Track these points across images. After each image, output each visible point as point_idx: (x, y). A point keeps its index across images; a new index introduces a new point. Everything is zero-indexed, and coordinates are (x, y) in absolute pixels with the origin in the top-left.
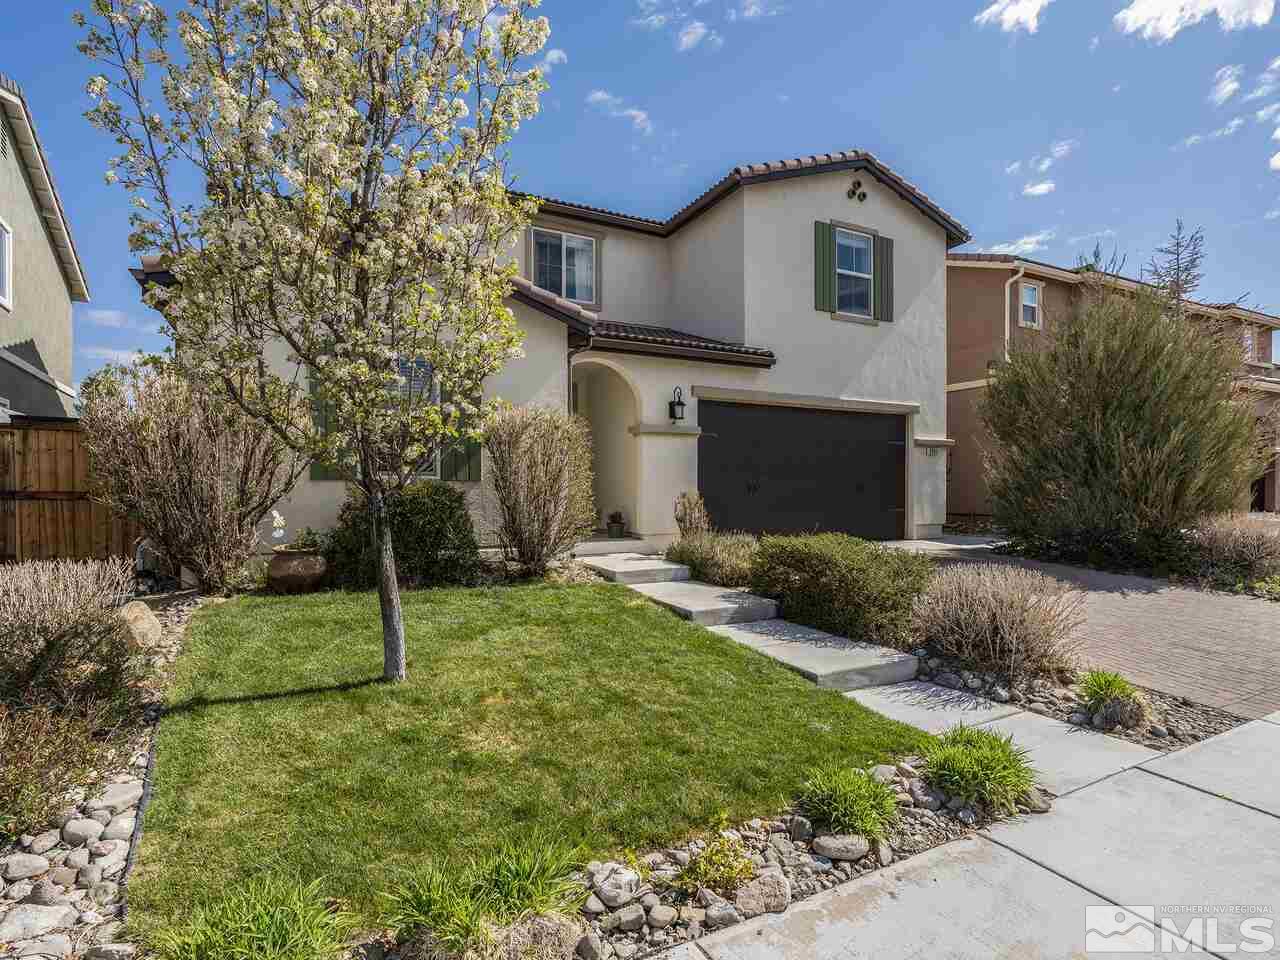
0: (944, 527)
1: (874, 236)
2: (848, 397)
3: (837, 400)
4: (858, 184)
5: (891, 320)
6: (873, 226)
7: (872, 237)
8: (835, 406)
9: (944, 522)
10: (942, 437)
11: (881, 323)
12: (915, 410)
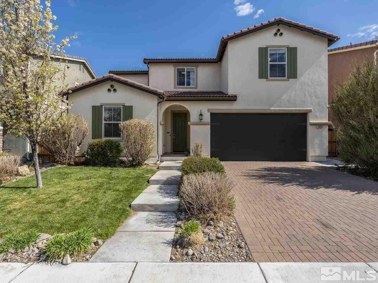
0: (327, 157)
1: (287, 48)
2: (274, 108)
3: (269, 109)
4: (279, 30)
5: (296, 78)
6: (286, 44)
7: (286, 48)
8: (268, 112)
9: (327, 155)
10: (326, 121)
11: (291, 80)
12: (310, 111)
